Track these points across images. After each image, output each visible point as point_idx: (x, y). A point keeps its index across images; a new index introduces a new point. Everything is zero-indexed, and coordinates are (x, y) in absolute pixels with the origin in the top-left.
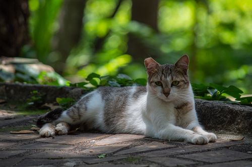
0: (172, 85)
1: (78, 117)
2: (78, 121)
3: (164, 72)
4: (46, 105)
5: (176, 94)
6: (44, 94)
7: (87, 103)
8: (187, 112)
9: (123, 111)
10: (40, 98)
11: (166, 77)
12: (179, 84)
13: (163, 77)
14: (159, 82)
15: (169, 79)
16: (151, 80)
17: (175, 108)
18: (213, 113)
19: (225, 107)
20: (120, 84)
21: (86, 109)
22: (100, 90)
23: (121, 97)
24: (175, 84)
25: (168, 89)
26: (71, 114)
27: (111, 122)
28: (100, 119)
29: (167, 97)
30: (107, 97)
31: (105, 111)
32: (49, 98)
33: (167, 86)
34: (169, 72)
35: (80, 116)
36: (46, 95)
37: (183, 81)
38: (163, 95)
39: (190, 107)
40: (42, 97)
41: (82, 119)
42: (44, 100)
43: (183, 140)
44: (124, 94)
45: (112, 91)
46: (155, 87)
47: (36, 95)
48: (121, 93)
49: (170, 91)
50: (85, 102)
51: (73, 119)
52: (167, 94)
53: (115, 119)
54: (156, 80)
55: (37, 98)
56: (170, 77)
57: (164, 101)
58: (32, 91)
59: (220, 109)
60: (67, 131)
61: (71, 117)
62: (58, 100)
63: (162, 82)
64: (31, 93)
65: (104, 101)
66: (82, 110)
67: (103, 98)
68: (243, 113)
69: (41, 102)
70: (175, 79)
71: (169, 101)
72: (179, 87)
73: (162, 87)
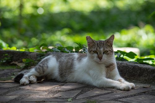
0: (104, 53)
1: (43, 72)
2: (42, 75)
3: (99, 45)
4: (14, 62)
5: (106, 58)
6: (12, 56)
7: (48, 64)
8: (113, 69)
9: (72, 69)
10: (9, 58)
11: (100, 48)
12: (108, 53)
13: (98, 48)
14: (95, 51)
15: (102, 49)
16: (90, 50)
17: (105, 67)
18: (127, 70)
19: (136, 66)
20: (60, 50)
21: (47, 67)
22: (54, 55)
23: (69, 60)
24: (105, 52)
25: (101, 55)
26: (38, 70)
27: (64, 75)
28: (56, 73)
29: (100, 60)
30: (60, 59)
31: (59, 68)
32: (15, 58)
33: (100, 53)
34: (102, 45)
35: (44, 72)
36: (13, 57)
37: (110, 51)
38: (98, 59)
39: (114, 66)
40: (11, 57)
41: (45, 73)
42: (12, 59)
43: (114, 87)
44: (71, 58)
45: (63, 56)
46: (93, 54)
47: (6, 56)
48: (68, 57)
49: (102, 56)
50: (46, 63)
51: (39, 73)
52: (100, 58)
53: (67, 73)
54: (94, 50)
55: (8, 58)
56: (103, 48)
57: (99, 63)
58: (4, 54)
59: (132, 67)
60: (36, 81)
61: (38, 72)
62: (24, 60)
63: (97, 51)
64: (4, 55)
65: (58, 62)
66: (45, 68)
67: (57, 60)
68: (149, 70)
69: (10, 61)
70: (106, 49)
71: (101, 62)
72: (108, 54)
73: (98, 54)
